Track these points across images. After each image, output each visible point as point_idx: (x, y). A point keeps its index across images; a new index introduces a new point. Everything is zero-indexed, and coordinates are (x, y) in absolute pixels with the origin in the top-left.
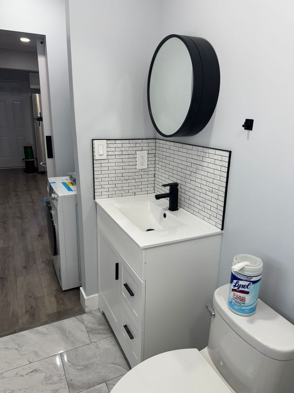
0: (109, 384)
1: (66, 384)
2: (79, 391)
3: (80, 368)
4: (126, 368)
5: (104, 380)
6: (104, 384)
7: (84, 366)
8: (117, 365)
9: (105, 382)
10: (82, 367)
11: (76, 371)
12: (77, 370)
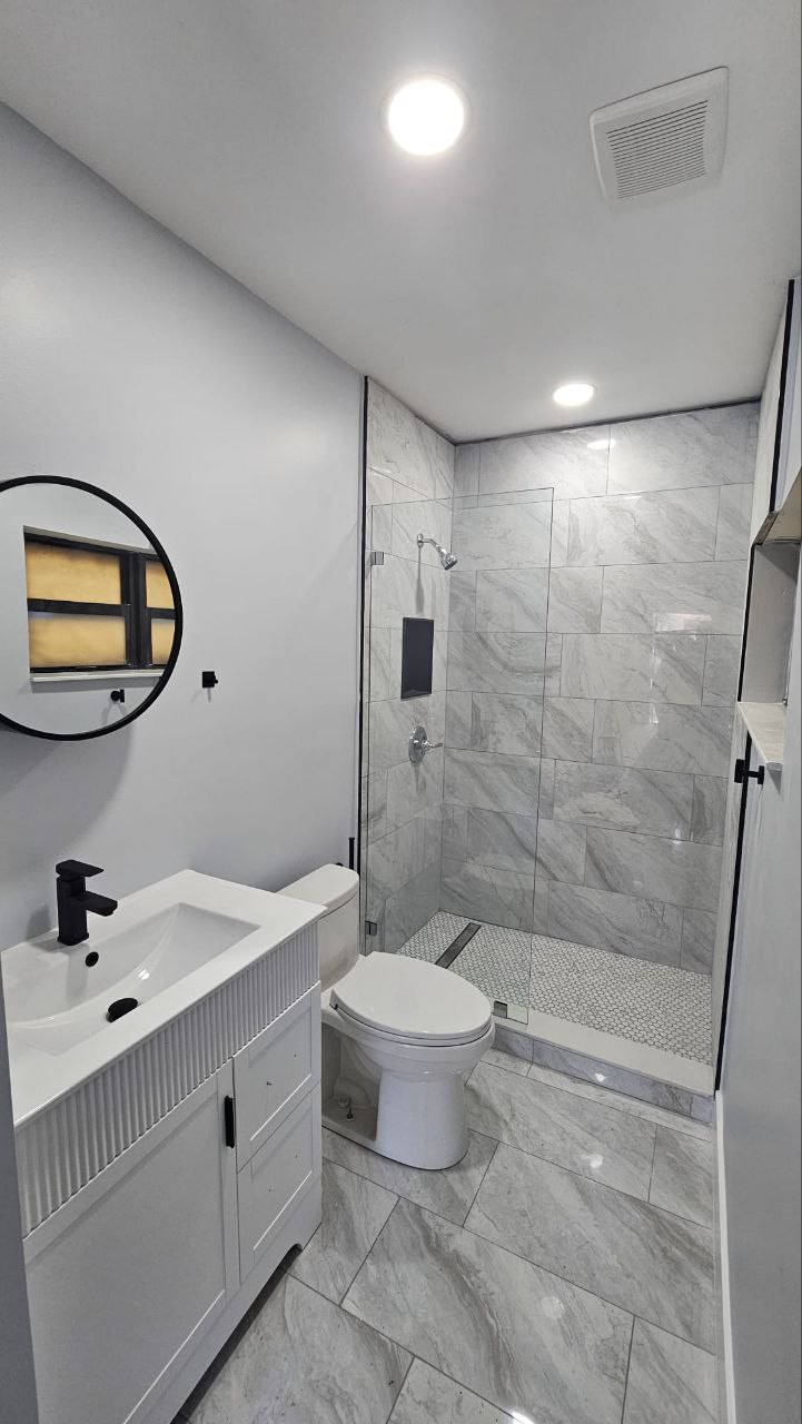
0: (339, 1294)
1: (400, 1398)
2: (392, 1346)
3: (343, 1408)
4: (282, 1288)
5: (337, 1313)
6: (347, 1305)
7: (331, 1402)
8: (284, 1316)
9: (340, 1306)
10: (337, 1406)
11: (355, 1413)
12: (351, 1413)
